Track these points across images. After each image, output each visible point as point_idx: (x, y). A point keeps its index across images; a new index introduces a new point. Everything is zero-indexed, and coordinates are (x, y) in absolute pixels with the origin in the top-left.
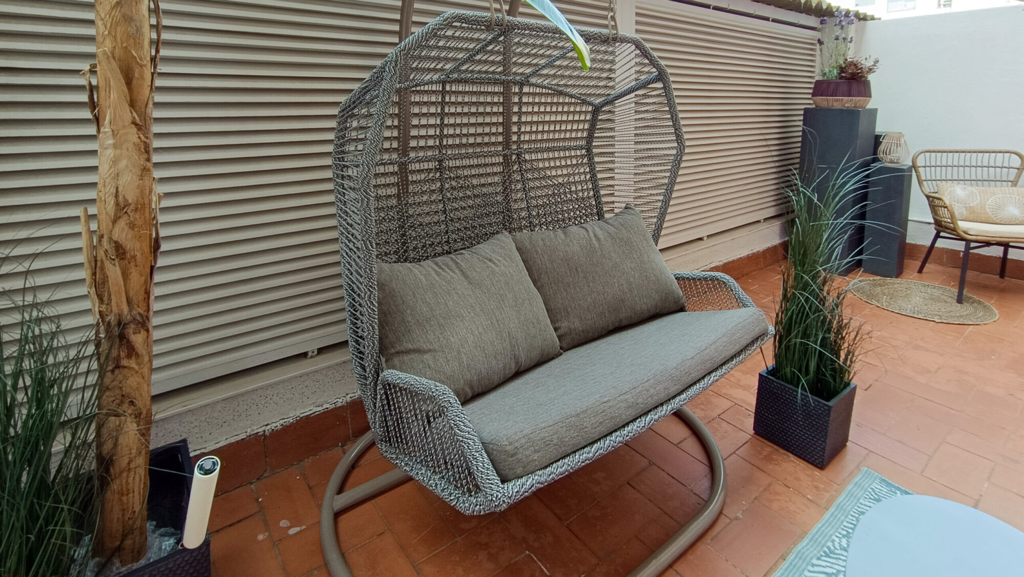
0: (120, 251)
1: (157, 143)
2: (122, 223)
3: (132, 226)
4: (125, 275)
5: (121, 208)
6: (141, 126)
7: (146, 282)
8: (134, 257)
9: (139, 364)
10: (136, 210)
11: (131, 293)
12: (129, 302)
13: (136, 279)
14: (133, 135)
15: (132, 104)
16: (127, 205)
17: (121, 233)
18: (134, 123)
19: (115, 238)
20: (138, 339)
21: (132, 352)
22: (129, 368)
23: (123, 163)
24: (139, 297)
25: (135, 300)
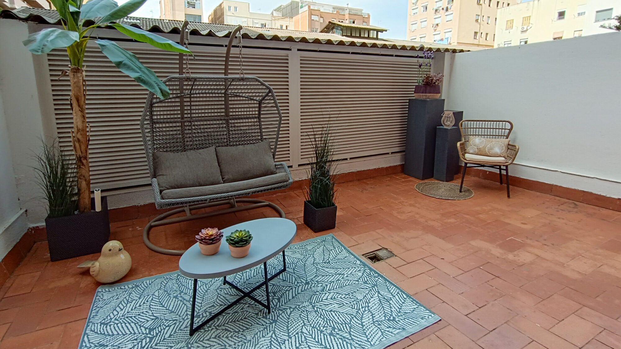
0: (79, 141)
1: (87, 116)
2: (79, 133)
3: (81, 134)
4: (80, 146)
5: (78, 130)
6: (82, 110)
7: (86, 148)
8: (82, 142)
9: (85, 168)
10: (82, 131)
11: (82, 150)
12: (82, 152)
13: (83, 148)
14: (80, 113)
15: (79, 106)
16: (80, 129)
17: (79, 136)
18: (80, 110)
19: (78, 137)
20: (84, 161)
21: (83, 164)
22: (83, 168)
23: (78, 120)
24: (84, 151)
25: (83, 152)
